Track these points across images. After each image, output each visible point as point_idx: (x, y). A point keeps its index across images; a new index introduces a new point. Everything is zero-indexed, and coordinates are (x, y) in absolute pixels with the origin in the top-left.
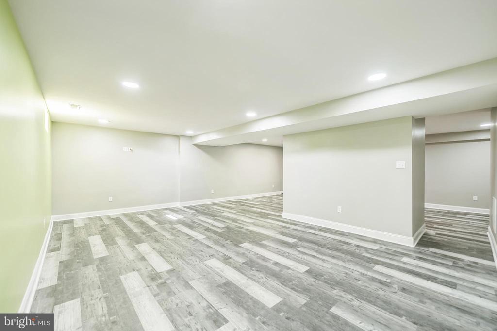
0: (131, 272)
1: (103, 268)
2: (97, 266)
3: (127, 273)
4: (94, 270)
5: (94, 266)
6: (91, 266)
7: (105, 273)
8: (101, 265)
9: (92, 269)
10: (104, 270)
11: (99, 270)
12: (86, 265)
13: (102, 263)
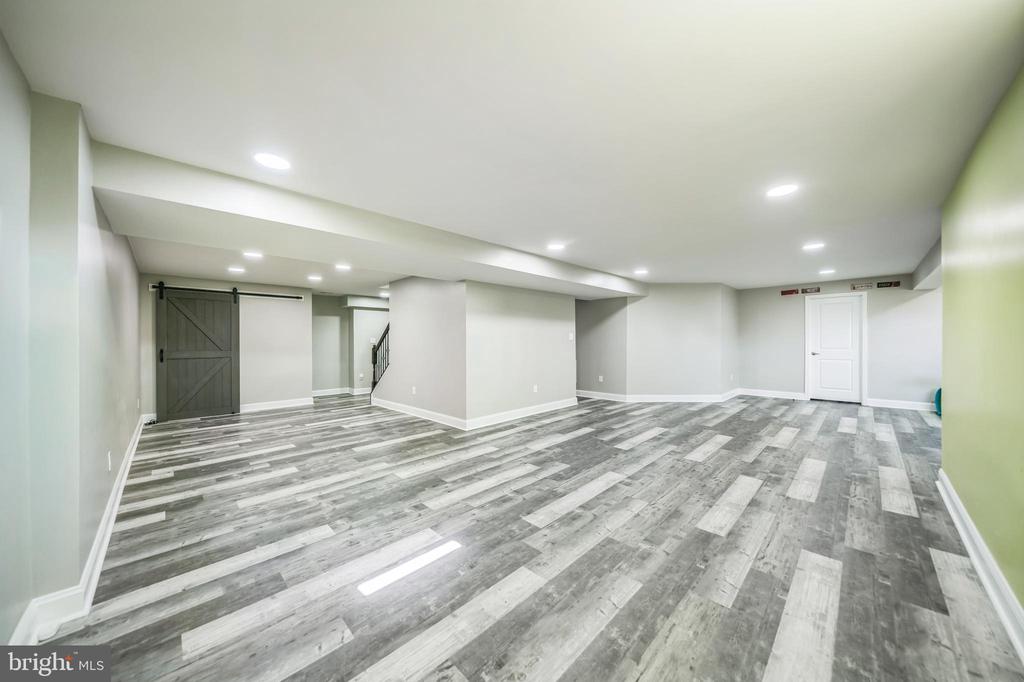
0: (795, 500)
1: (833, 529)
2: (842, 539)
3: (800, 501)
4: (852, 535)
5: (847, 543)
6: (856, 547)
7: (833, 520)
8: (833, 538)
9: (856, 541)
10: (833, 526)
11: (842, 530)
12: (866, 556)
13: (828, 539)
